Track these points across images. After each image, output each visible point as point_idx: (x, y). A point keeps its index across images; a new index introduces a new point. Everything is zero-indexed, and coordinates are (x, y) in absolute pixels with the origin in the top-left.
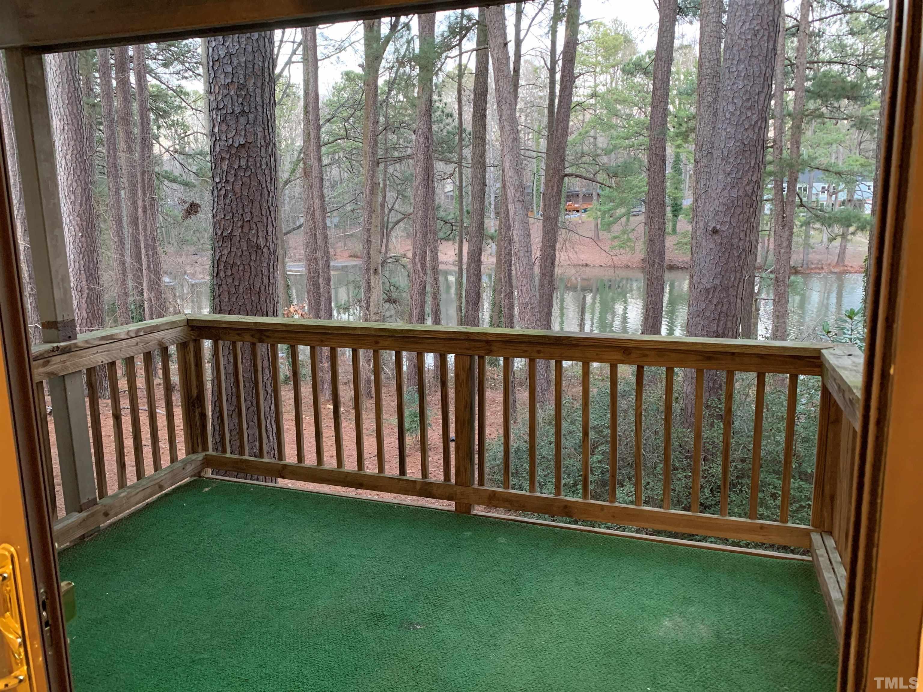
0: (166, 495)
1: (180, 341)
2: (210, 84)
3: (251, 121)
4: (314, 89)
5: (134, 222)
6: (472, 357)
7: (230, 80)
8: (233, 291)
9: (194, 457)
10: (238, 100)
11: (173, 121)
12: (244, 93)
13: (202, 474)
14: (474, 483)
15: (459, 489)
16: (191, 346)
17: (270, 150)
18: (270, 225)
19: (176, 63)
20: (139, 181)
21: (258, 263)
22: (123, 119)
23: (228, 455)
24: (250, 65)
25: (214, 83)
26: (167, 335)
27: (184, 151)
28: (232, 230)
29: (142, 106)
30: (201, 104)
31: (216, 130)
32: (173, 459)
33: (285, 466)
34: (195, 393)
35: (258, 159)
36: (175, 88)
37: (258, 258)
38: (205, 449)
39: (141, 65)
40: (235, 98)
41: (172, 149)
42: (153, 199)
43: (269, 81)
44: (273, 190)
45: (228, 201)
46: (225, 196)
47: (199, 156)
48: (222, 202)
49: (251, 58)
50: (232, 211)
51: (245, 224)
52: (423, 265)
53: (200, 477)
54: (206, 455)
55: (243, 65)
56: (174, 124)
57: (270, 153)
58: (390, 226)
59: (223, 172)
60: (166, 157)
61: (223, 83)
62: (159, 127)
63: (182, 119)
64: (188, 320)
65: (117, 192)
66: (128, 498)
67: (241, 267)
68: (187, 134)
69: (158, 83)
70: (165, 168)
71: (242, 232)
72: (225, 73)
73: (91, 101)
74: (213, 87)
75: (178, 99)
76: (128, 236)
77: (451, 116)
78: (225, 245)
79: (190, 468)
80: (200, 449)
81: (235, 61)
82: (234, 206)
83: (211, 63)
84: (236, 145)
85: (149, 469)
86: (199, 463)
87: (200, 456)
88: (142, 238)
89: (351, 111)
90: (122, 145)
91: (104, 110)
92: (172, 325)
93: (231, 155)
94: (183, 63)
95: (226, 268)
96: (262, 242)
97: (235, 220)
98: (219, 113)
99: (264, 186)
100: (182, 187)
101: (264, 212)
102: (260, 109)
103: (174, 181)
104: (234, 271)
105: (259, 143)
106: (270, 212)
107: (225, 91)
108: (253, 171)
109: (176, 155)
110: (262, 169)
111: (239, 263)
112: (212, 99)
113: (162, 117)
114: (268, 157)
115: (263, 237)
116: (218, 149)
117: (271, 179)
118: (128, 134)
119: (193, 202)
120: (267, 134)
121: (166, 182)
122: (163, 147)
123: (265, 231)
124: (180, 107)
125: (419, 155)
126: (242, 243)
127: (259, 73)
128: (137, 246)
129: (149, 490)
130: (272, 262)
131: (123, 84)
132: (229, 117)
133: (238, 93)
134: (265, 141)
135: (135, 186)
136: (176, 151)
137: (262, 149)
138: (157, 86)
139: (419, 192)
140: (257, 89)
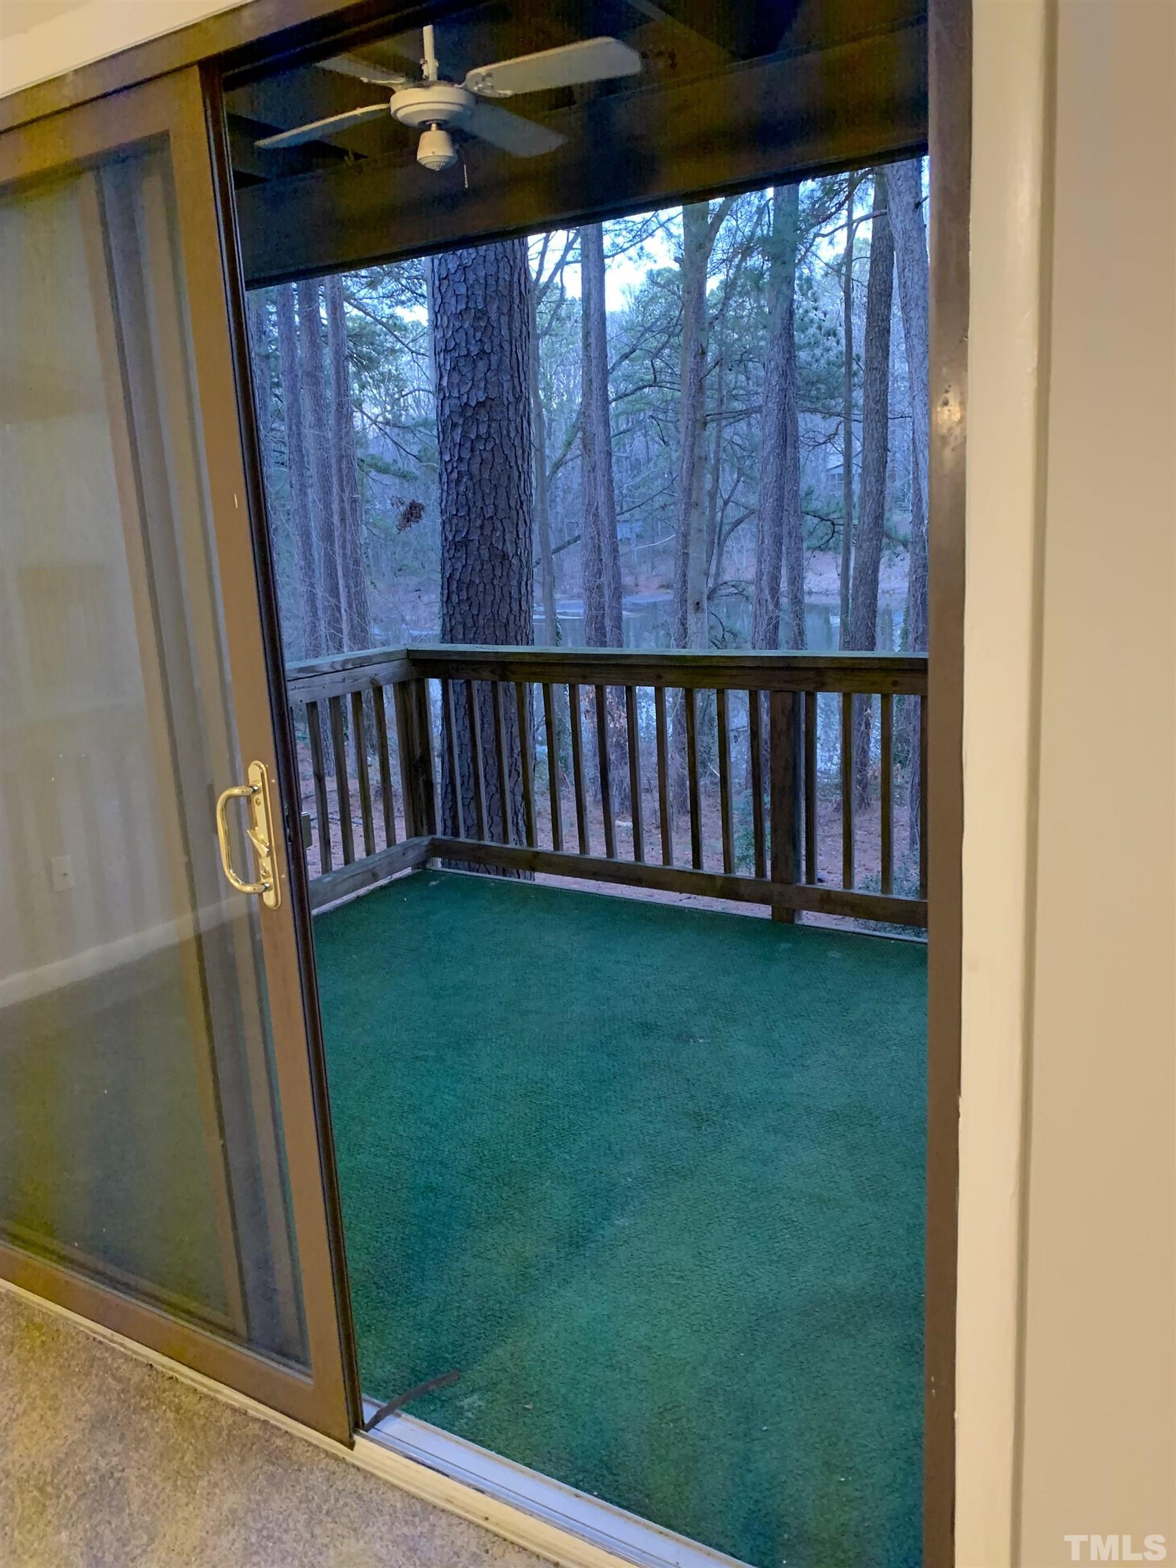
0: (382, 888)
1: (397, 680)
2: (435, 313)
3: (494, 366)
4: (598, 306)
5: (328, 536)
6: (795, 694)
7: (464, 307)
8: (470, 622)
9: (417, 840)
10: (474, 336)
11: (382, 374)
12: (483, 324)
13: (428, 866)
14: (799, 880)
15: (778, 888)
16: (413, 687)
17: (521, 408)
18: (521, 522)
19: (387, 279)
20: (334, 471)
21: (504, 579)
22: (308, 374)
23: (462, 839)
24: (492, 281)
25: (442, 312)
26: (383, 671)
27: (400, 422)
28: (467, 534)
29: (337, 352)
30: (425, 343)
31: (445, 383)
32: (391, 841)
33: (537, 854)
34: (418, 752)
35: (504, 423)
36: (384, 320)
37: (505, 573)
38: (432, 830)
39: (336, 289)
40: (471, 332)
41: (380, 419)
42: (355, 501)
43: (520, 303)
44: (526, 470)
45: (462, 488)
46: (458, 482)
47: (422, 429)
48: (453, 492)
49: (493, 270)
50: (467, 504)
51: (486, 522)
52: (774, 590)
53: (425, 869)
54: (433, 839)
55: (482, 281)
56: (386, 378)
57: (521, 413)
58: (726, 528)
59: (455, 445)
60: (373, 432)
61: (454, 312)
62: (363, 387)
63: (396, 370)
64: (408, 650)
65: (303, 491)
66: (334, 884)
67: (481, 588)
68: (404, 393)
69: (361, 314)
70: (371, 451)
71: (482, 534)
72: (457, 295)
73: (263, 351)
74: (439, 318)
75: (390, 338)
76: (320, 560)
77: (835, 335)
78: (458, 555)
79: (412, 855)
80: (425, 832)
81: (471, 277)
82: (470, 495)
83: (437, 283)
84: (473, 404)
85: (359, 852)
86: (424, 849)
87: (425, 840)
88: (339, 560)
89: (664, 338)
90: (309, 418)
91: (282, 364)
92: (388, 657)
93: (466, 419)
94: (398, 280)
95: (459, 589)
96: (510, 548)
97: (473, 516)
98: (448, 357)
99: (513, 464)
100: (397, 481)
101: (513, 504)
102: (506, 346)
103: (384, 470)
104: (472, 592)
105: (505, 399)
106: (522, 503)
107: (456, 324)
108: (497, 441)
109: (388, 429)
110: (510, 438)
111: (477, 582)
112: (438, 337)
113: (367, 368)
114: (519, 420)
115: (511, 542)
116: (447, 412)
117: (523, 453)
118: (318, 398)
119: (414, 501)
120: (516, 383)
121: (373, 473)
122: (368, 417)
123: (515, 532)
124: (393, 351)
125: (770, 405)
126: (482, 552)
127: (505, 293)
128: (332, 575)
129: (360, 878)
130: (525, 579)
131: (309, 320)
132: (462, 362)
133: (476, 324)
134: (514, 395)
135: (327, 480)
136: (387, 423)
137: (510, 408)
138: (360, 318)
139: (769, 467)
140: (502, 317)
